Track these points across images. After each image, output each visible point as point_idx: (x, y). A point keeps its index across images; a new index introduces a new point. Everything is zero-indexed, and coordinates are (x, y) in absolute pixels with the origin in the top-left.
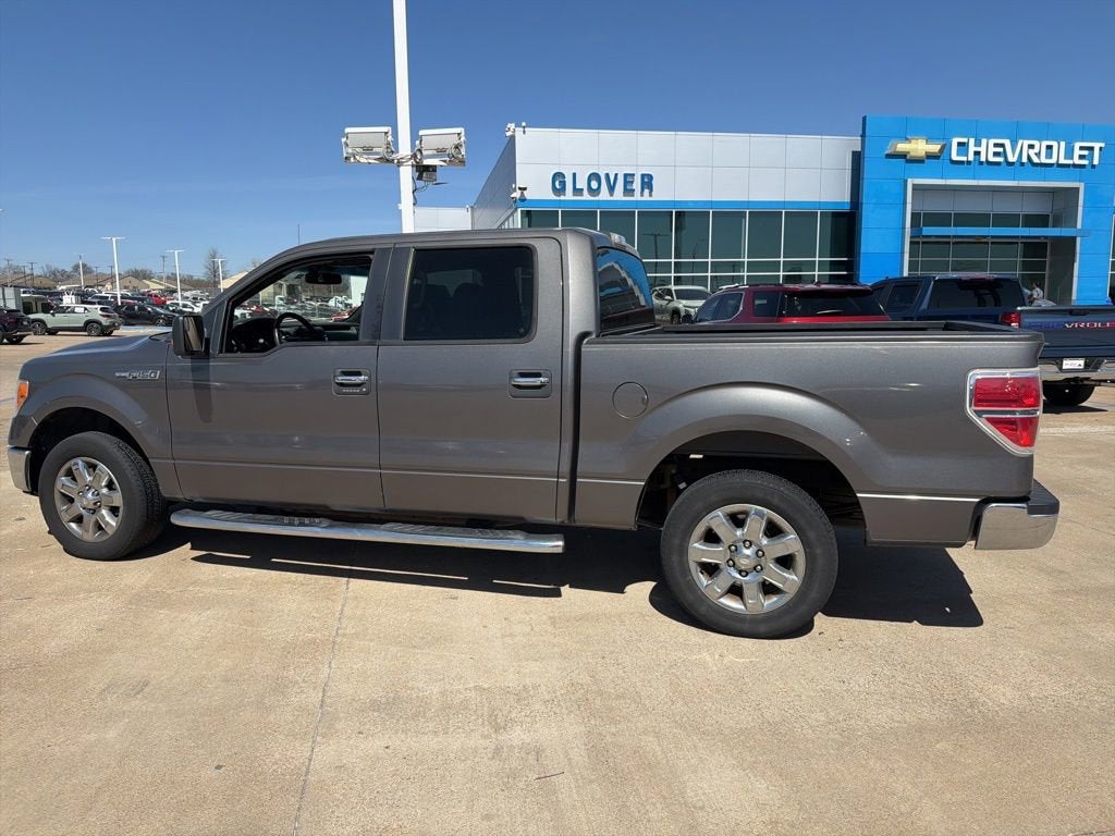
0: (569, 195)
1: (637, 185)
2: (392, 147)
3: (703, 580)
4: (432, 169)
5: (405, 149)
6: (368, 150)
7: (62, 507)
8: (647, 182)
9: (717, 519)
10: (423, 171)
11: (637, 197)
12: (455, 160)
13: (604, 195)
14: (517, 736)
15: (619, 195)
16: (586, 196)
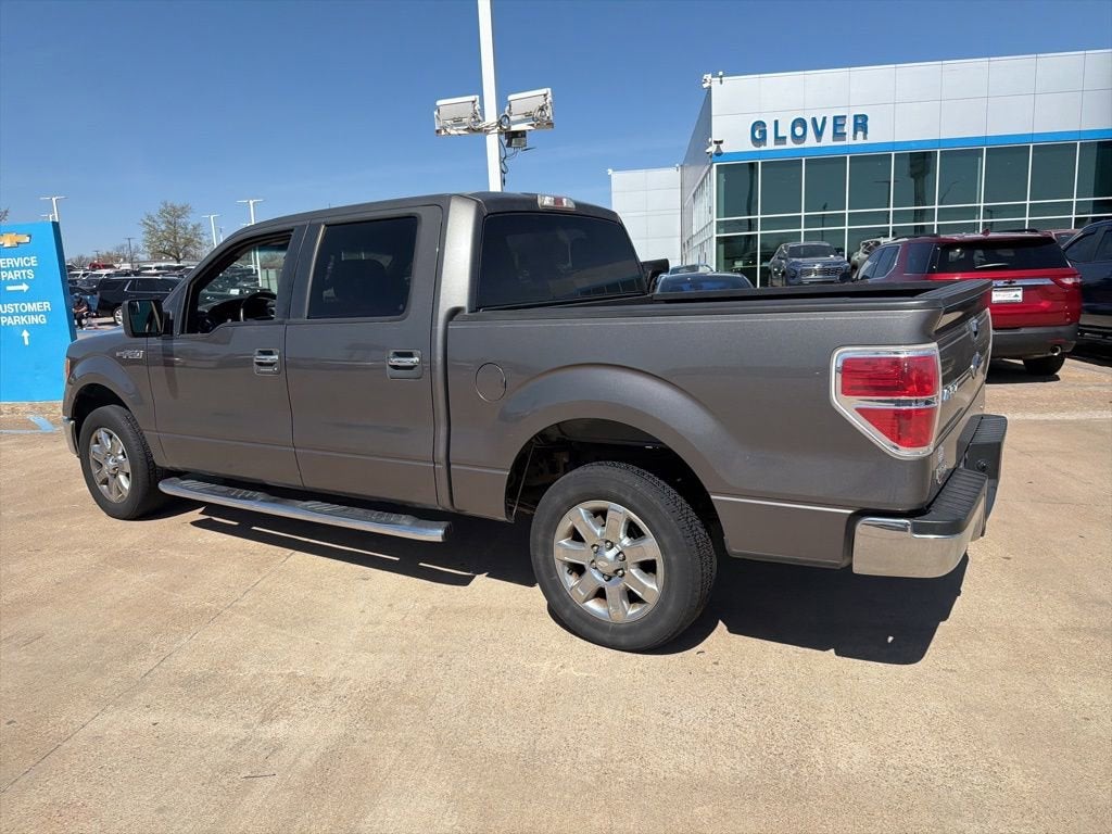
0: (770, 145)
1: (849, 128)
2: (478, 115)
3: (571, 581)
4: (522, 134)
5: (491, 117)
6: (458, 121)
7: (95, 471)
8: (861, 123)
9: (580, 516)
10: (512, 137)
11: (849, 140)
12: (543, 124)
13: (811, 141)
14: (279, 729)
15: (828, 139)
16: (790, 144)
